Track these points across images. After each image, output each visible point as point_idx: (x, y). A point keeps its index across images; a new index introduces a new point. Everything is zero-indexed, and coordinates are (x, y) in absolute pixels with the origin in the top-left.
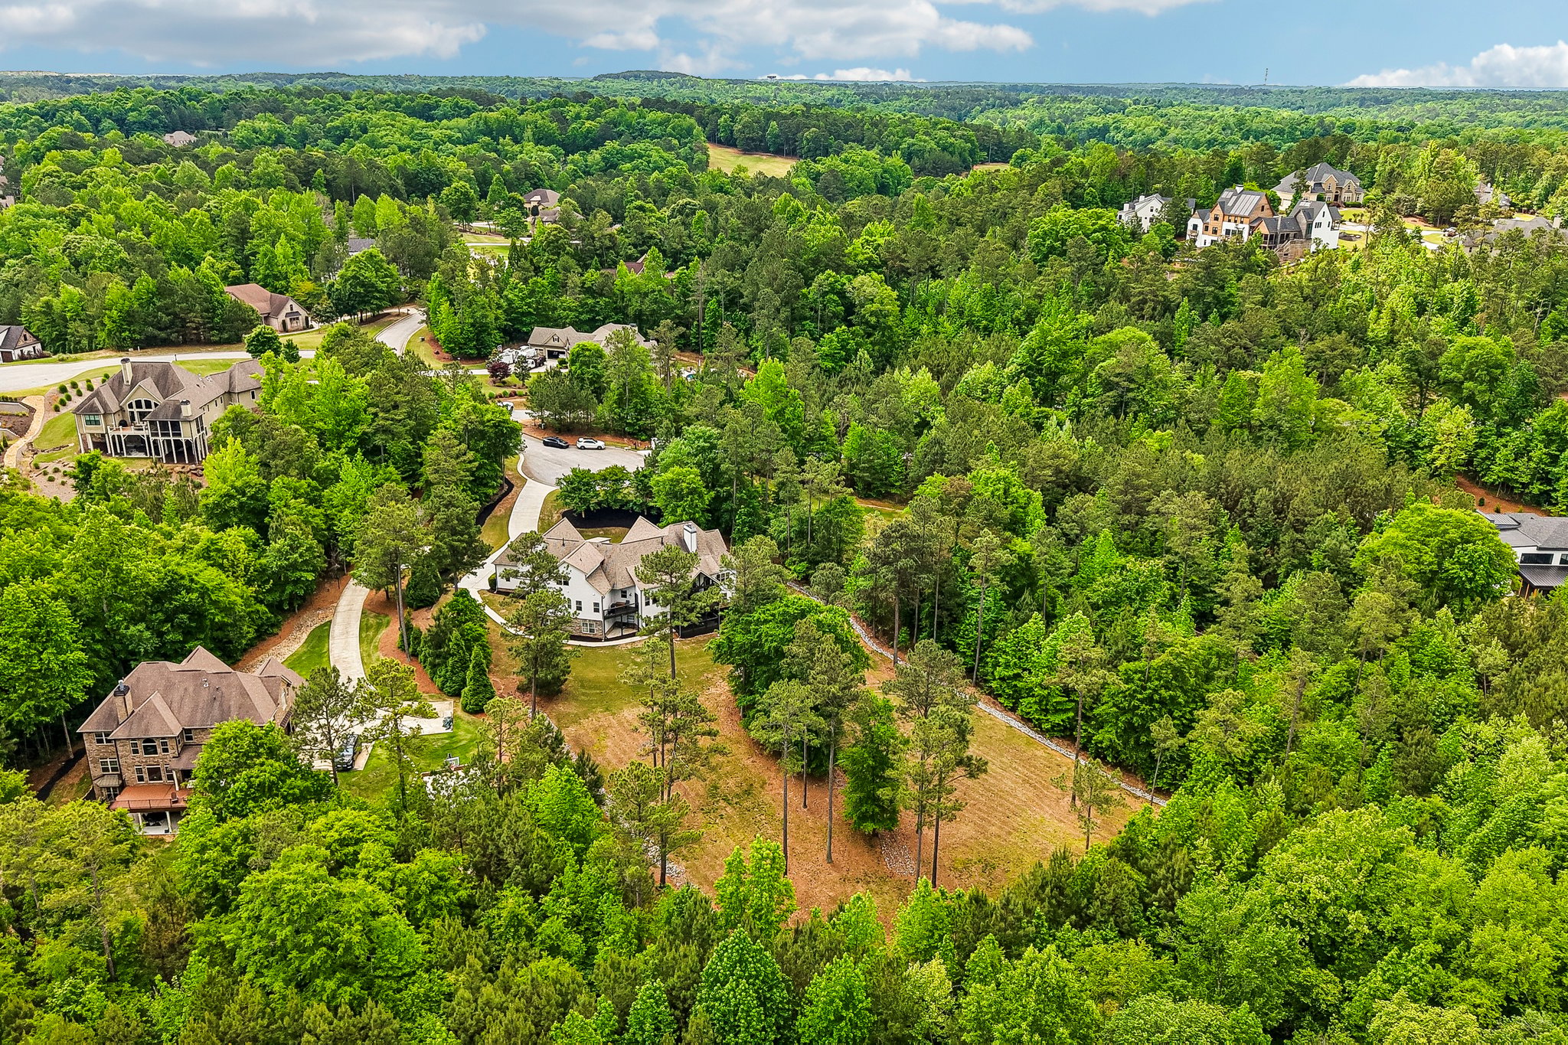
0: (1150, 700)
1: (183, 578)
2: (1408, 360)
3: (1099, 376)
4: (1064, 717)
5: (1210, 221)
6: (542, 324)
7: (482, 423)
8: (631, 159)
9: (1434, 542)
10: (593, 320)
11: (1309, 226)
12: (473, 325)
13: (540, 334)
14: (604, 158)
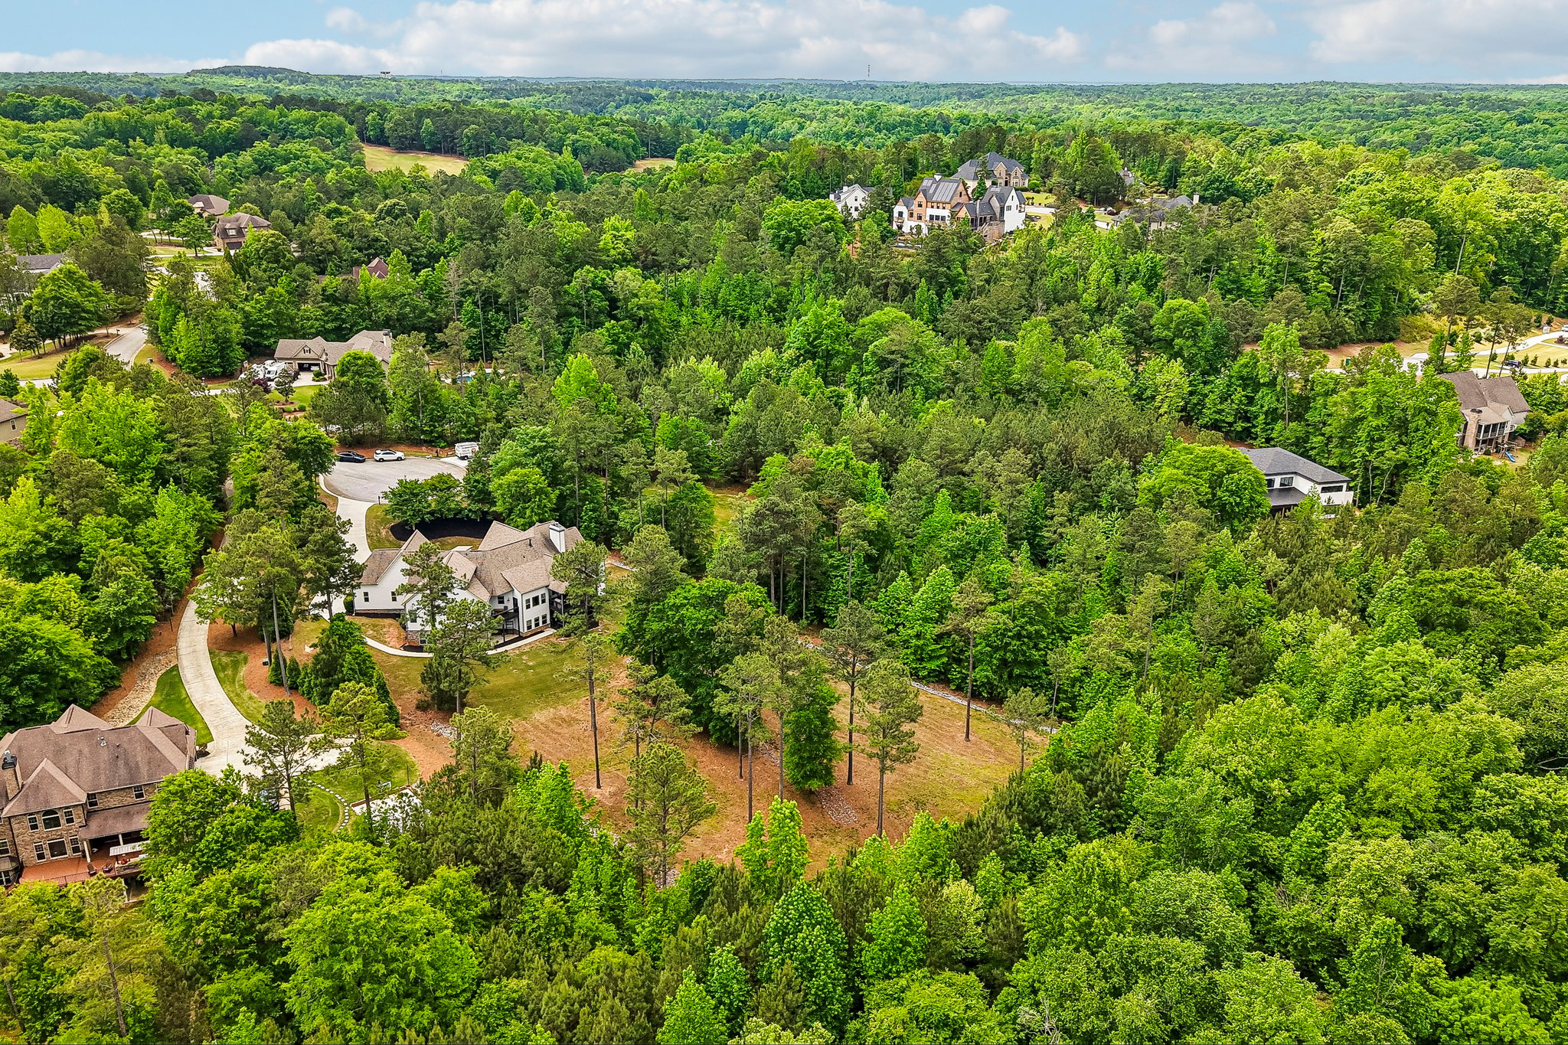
0: (1018, 636)
1: (24, 635)
2: (1124, 324)
3: (874, 354)
4: (939, 662)
5: (915, 207)
6: (284, 336)
7: (295, 440)
8: (286, 161)
9: (1206, 475)
10: (338, 329)
11: (1002, 209)
12: (215, 341)
13: (286, 346)
14: (256, 160)
